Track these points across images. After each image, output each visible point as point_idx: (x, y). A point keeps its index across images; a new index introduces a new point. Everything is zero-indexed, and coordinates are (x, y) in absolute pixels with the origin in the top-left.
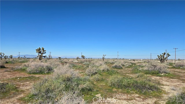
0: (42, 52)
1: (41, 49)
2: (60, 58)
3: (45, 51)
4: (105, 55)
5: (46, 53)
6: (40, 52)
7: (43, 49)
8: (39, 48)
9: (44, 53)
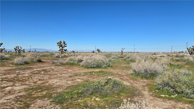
0: (63, 46)
1: (63, 42)
2: (73, 52)
3: (65, 44)
4: (123, 49)
5: (66, 46)
6: (61, 46)
7: (64, 43)
8: (60, 41)
9: (65, 47)
